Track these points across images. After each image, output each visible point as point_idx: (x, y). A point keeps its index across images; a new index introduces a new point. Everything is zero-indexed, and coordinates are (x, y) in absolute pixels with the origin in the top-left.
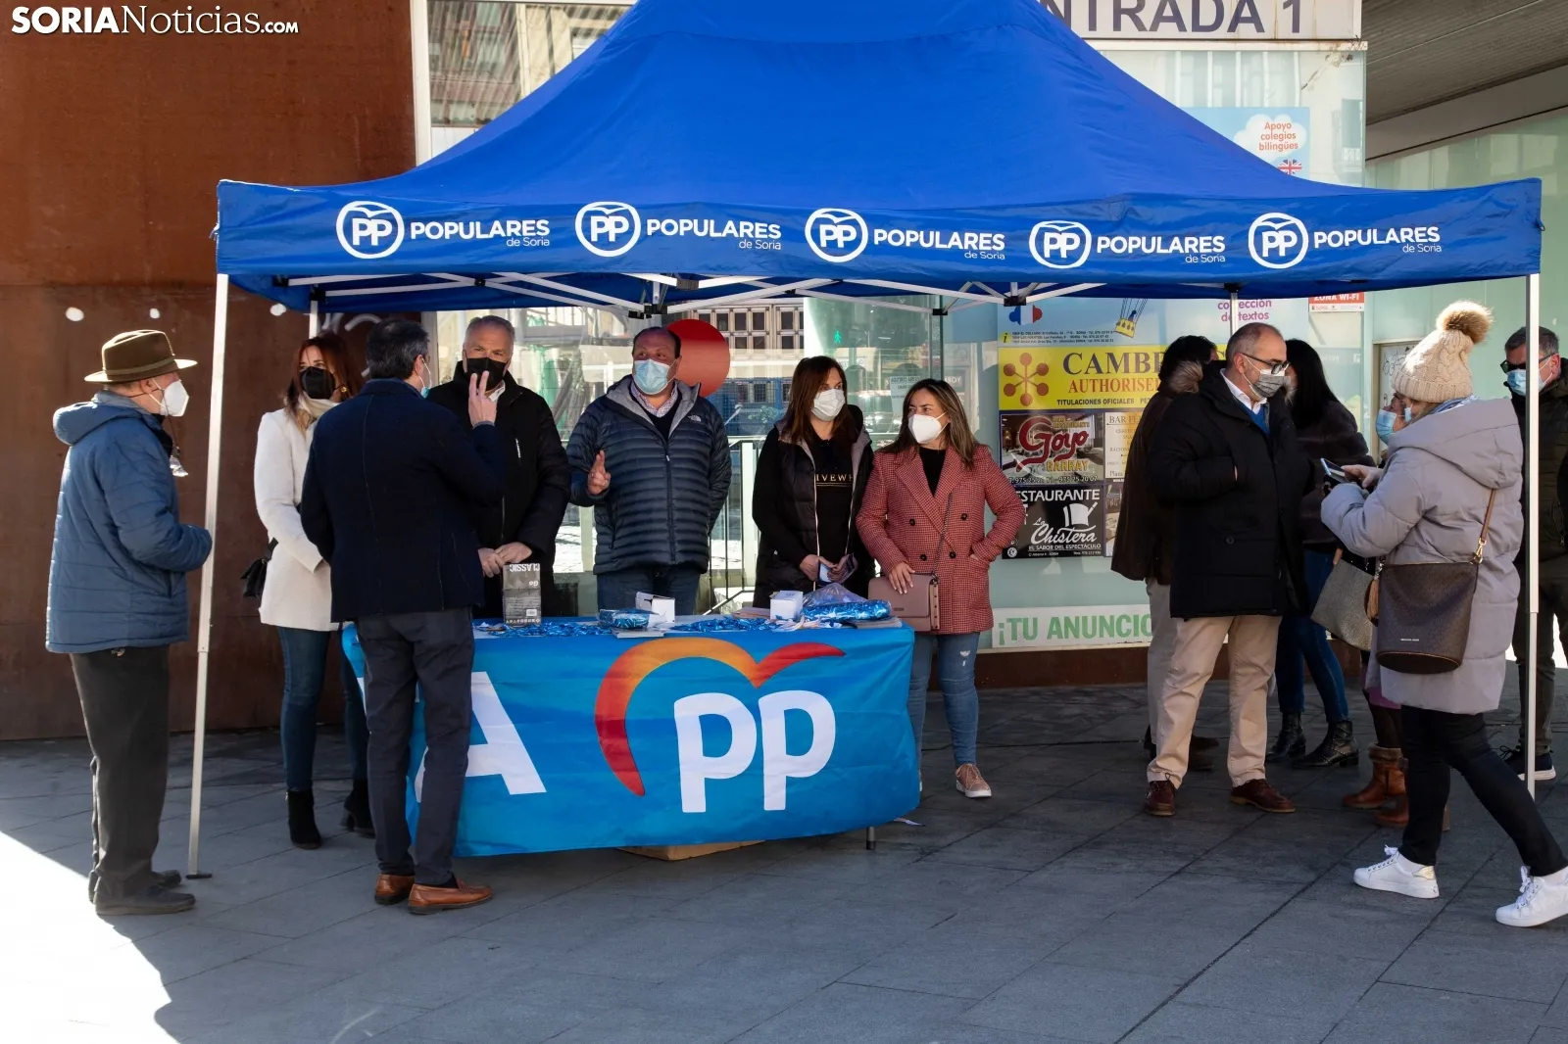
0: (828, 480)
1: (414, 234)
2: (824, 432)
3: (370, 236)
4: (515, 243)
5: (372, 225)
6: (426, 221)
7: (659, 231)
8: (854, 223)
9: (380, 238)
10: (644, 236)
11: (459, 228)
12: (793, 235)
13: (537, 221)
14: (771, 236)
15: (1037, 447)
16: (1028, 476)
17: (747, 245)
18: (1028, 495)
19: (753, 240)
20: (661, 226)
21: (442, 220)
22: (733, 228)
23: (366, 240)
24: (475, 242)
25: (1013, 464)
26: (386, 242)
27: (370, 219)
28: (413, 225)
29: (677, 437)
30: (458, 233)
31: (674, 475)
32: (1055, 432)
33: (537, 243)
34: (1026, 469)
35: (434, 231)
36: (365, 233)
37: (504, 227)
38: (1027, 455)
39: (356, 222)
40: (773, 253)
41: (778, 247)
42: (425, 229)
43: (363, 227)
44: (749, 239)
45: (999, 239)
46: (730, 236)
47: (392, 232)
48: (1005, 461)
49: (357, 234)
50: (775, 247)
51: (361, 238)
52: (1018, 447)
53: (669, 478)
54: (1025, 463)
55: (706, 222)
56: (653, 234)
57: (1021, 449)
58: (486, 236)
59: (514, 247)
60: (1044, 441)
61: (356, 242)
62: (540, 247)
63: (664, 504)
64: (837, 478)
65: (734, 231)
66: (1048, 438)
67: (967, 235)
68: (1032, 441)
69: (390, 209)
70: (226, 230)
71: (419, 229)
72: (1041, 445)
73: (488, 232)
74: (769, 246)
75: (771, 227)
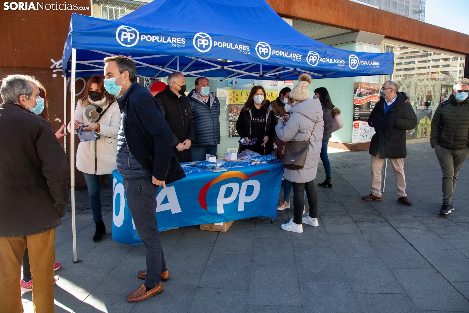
0: (257, 120)
1: (142, 39)
2: (258, 107)
3: (127, 38)
4: (175, 46)
5: (128, 35)
6: (146, 35)
7: (217, 45)
8: (267, 47)
9: (131, 40)
10: (213, 47)
11: (157, 38)
12: (252, 50)
13: (182, 38)
14: (247, 50)
15: (236, 112)
16: (234, 119)
17: (241, 52)
18: (234, 123)
19: (243, 51)
20: (218, 44)
21: (152, 35)
22: (237, 46)
23: (126, 40)
24: (162, 44)
25: (231, 116)
26: (133, 41)
27: (128, 32)
28: (142, 36)
29: (213, 108)
30: (157, 40)
31: (214, 119)
32: (239, 109)
33: (182, 46)
34: (234, 117)
35: (149, 38)
36: (125, 37)
37: (171, 39)
38: (234, 114)
39: (123, 33)
40: (247, 55)
41: (249, 53)
42: (146, 38)
43: (125, 35)
44: (241, 50)
45: (301, 56)
46: (236, 49)
47: (135, 38)
48: (230, 115)
49: (123, 37)
50: (248, 53)
51: (124, 39)
52: (232, 112)
53: (213, 120)
54: (233, 116)
55: (230, 44)
56: (216, 46)
57: (233, 113)
58: (165, 42)
59: (174, 47)
60: (237, 111)
61: (122, 40)
62: (182, 48)
63: (212, 128)
64: (259, 120)
65: (237, 47)
66: (238, 110)
67: (294, 54)
68: (235, 111)
69: (134, 29)
70: (74, 32)
71: (144, 37)
72: (237, 112)
73: (166, 41)
74: (247, 53)
75: (247, 47)
